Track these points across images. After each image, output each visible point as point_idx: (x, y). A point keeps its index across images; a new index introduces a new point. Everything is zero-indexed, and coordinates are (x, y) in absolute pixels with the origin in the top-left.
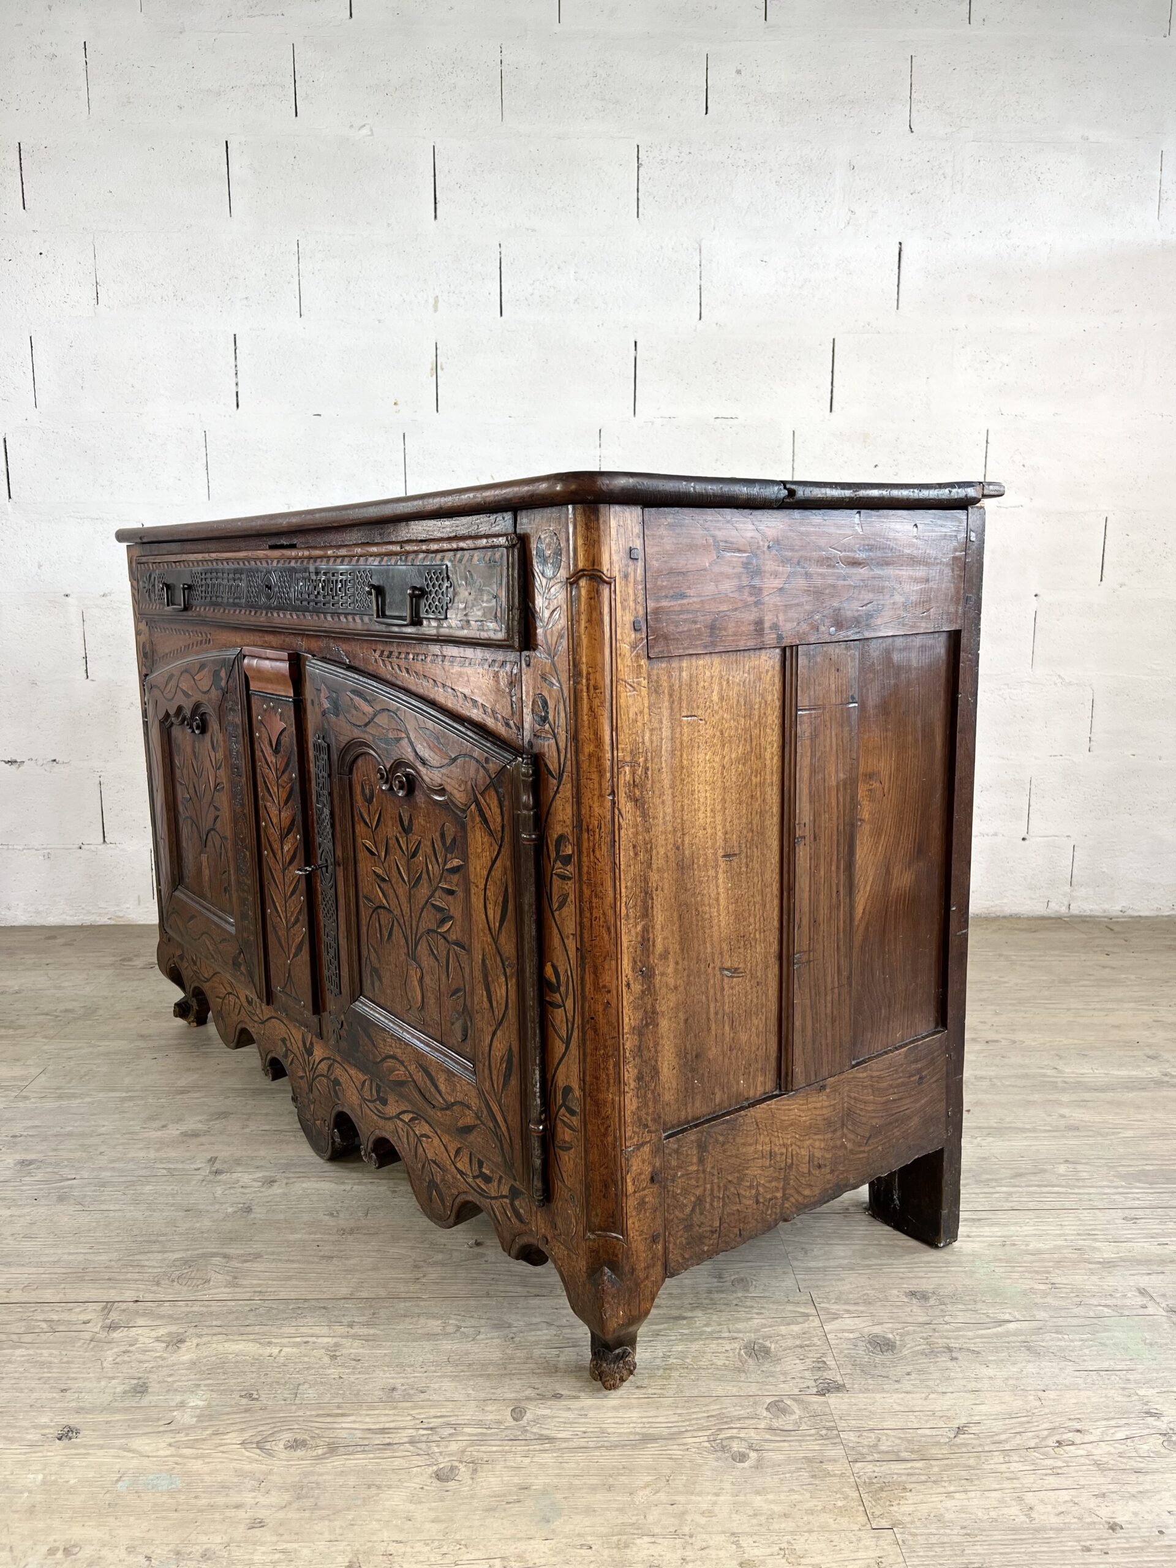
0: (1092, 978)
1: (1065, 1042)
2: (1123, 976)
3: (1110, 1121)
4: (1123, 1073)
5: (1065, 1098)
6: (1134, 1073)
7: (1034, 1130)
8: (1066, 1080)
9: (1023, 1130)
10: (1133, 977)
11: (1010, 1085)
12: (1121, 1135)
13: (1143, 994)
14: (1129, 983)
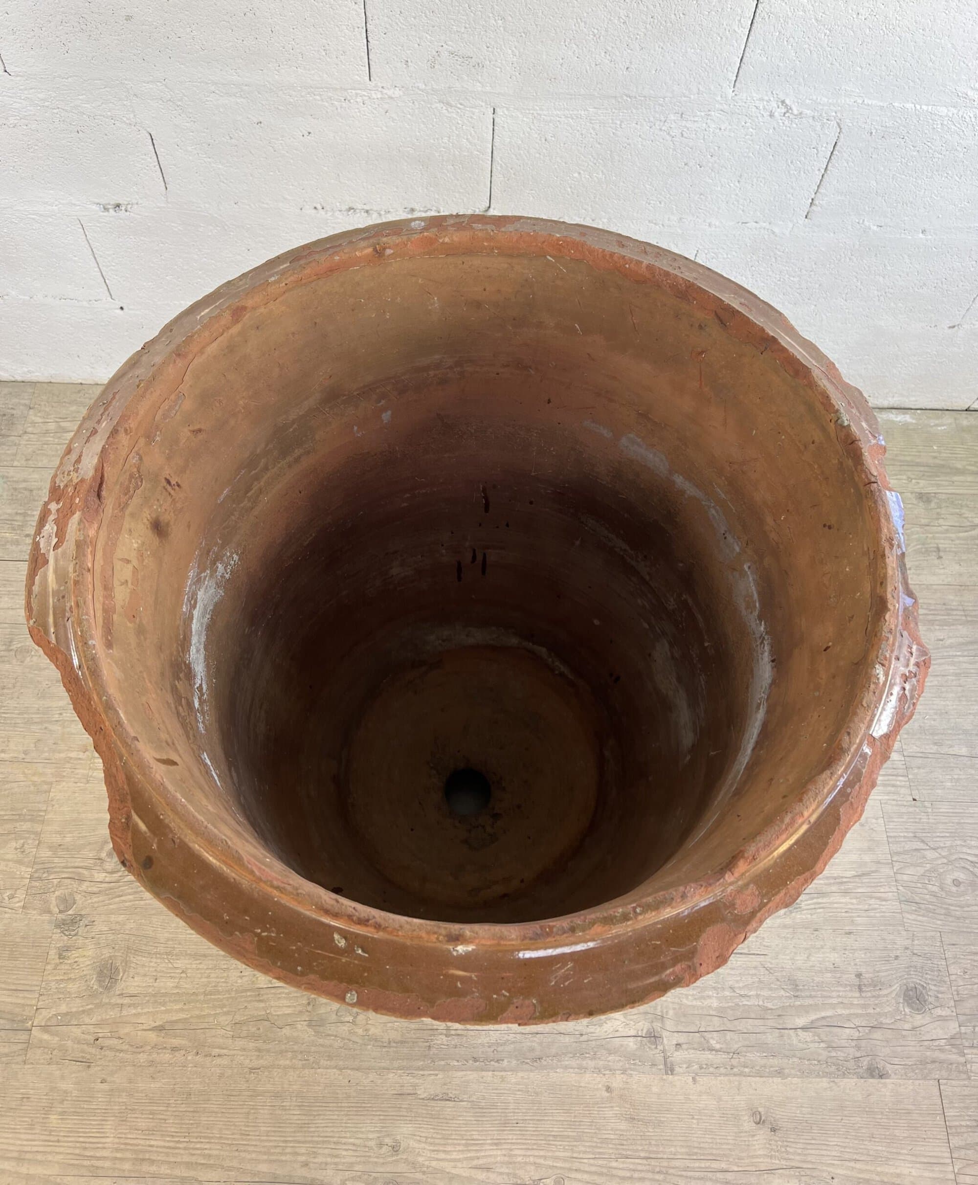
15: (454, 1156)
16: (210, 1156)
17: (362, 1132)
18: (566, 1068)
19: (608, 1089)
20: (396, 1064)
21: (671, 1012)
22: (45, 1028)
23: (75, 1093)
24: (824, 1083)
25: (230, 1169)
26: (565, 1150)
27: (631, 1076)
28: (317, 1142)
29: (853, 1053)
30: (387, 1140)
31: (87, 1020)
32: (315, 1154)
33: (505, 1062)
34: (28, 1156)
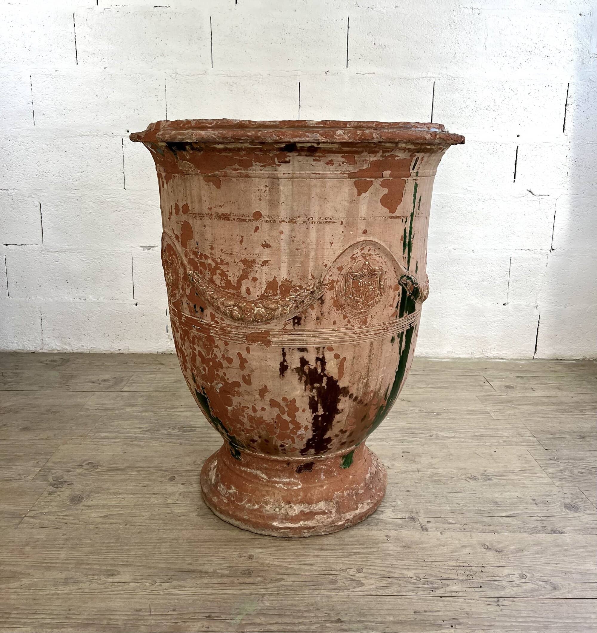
2: (411, 409)
7: (212, 575)
9: (204, 574)
10: (417, 410)
13: (413, 425)
14: (410, 415)
15: (289, 560)
16: (127, 561)
17: (229, 552)
19: (387, 536)
21: (422, 511)
22: (33, 517)
23: (45, 539)
24: (525, 535)
25: (140, 566)
26: (361, 557)
27: (401, 531)
28: (199, 556)
29: (539, 525)
31: (60, 514)
32: (197, 560)
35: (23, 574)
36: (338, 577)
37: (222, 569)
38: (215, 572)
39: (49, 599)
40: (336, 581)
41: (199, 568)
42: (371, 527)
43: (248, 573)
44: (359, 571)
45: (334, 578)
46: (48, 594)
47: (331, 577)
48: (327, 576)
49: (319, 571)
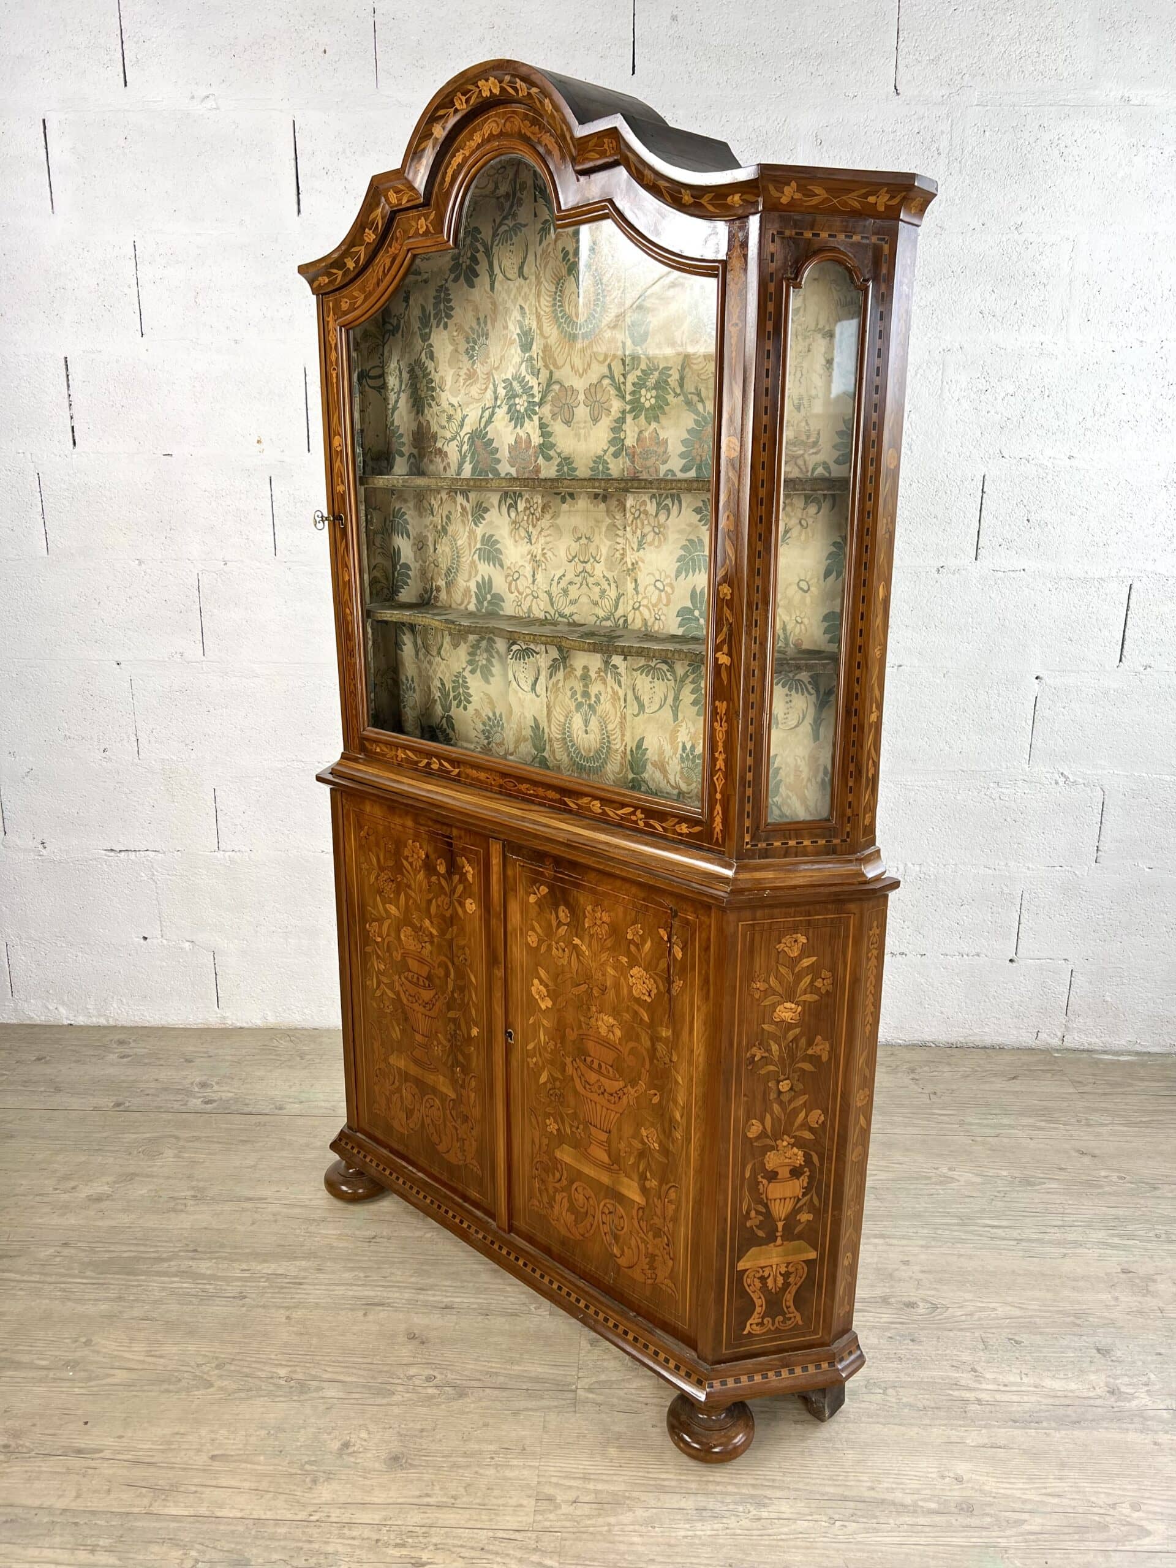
0: (1062, 1176)
1: (1000, 1312)
2: (1103, 1173)
3: (1018, 1494)
4: (1057, 1385)
5: (974, 1437)
6: (1073, 1386)
7: (913, 1510)
8: (984, 1396)
9: (901, 1508)
10: (1114, 1177)
11: (905, 1405)
12: (1026, 1527)
13: (1120, 1212)
14: (1107, 1189)
15: (1021, 1486)
16: (774, 1480)
17: (921, 1468)
18: (1106, 1428)
19: (1155, 1444)
20: (938, 1422)
22: (590, 1390)
23: (630, 1434)
25: (796, 1490)
26: (1130, 1483)
28: (878, 1473)
30: (946, 1474)
31: (627, 1385)
32: (879, 1482)
33: (1045, 1424)
34: (592, 1477)
35: (628, 1498)
36: (1108, 1519)
37: (922, 1500)
38: (915, 1504)
39: (691, 1545)
40: (1105, 1527)
41: (889, 1497)
42: (1124, 1426)
43: (967, 1508)
44: (1136, 1507)
45: (1102, 1520)
46: (685, 1537)
47: (1096, 1518)
48: (1089, 1516)
49: (1074, 1507)
